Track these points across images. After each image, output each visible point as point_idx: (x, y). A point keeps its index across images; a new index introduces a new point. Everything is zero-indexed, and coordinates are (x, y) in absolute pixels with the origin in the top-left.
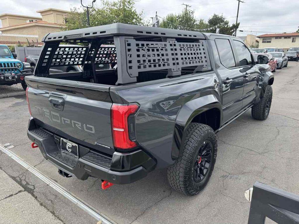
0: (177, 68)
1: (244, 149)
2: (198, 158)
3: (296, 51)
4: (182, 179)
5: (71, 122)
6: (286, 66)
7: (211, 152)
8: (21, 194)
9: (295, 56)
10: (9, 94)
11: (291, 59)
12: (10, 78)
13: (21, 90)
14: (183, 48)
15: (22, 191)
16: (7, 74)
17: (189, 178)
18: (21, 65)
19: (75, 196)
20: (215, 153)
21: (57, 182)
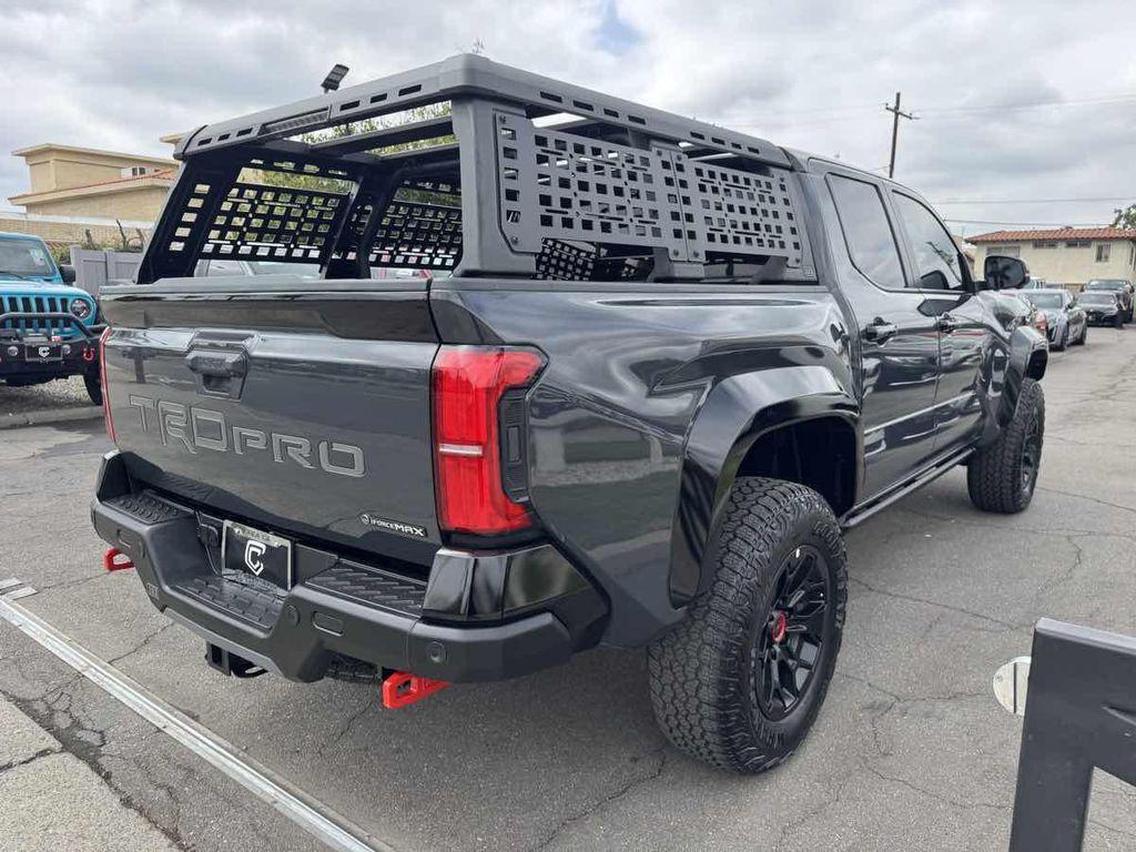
0: (691, 252)
1: (946, 610)
2: (772, 619)
3: (1113, 293)
4: (709, 694)
5: (269, 442)
6: (1079, 342)
7: (823, 599)
8: (45, 761)
9: (1111, 309)
10: (32, 416)
11: (1099, 320)
12: (43, 352)
13: (78, 403)
14: (710, 185)
15: (52, 751)
16: (33, 338)
17: (741, 690)
18: (88, 308)
19: (269, 771)
20: (839, 607)
21: (196, 718)
